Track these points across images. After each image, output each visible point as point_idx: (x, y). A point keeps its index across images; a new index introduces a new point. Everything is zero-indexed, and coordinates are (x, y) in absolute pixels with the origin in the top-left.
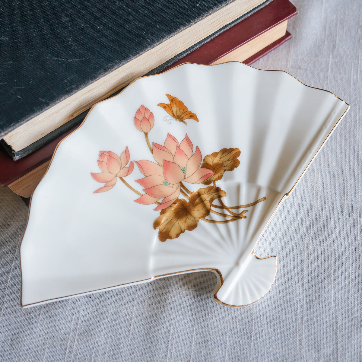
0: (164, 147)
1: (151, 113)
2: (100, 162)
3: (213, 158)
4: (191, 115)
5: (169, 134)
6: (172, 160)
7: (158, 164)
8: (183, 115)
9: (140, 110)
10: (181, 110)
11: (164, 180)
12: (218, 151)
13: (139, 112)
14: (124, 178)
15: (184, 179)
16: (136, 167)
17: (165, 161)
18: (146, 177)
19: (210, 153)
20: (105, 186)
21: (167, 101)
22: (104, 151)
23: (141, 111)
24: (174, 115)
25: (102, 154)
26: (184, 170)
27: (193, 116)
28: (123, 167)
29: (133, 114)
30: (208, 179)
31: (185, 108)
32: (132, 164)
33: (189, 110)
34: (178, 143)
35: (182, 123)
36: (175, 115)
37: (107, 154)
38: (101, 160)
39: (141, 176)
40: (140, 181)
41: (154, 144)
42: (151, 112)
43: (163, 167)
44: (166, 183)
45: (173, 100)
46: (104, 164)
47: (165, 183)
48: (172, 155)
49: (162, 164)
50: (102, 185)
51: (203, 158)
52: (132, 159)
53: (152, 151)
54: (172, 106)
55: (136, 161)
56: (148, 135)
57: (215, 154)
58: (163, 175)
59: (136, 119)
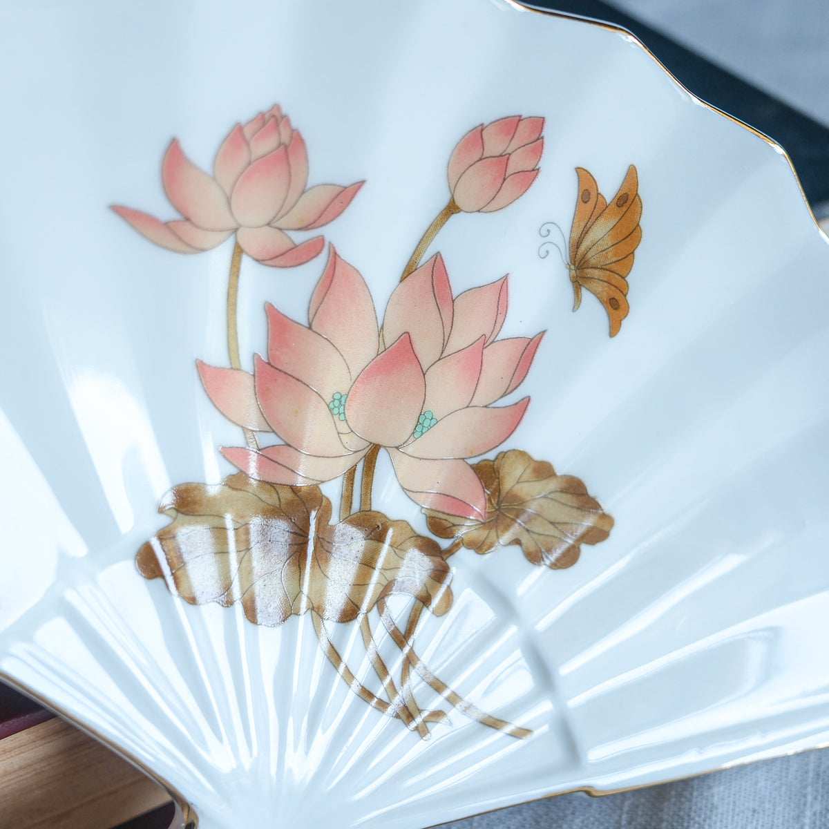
0: (453, 301)
1: (535, 171)
2: (237, 136)
3: (528, 474)
4: (618, 296)
5: (505, 280)
6: (425, 363)
7: (382, 328)
8: (597, 273)
9: (522, 125)
10: (610, 255)
11: (344, 390)
12: (561, 468)
13: (511, 124)
14: (247, 264)
15: (397, 448)
16: (317, 266)
17: (406, 341)
18: (310, 328)
19: (538, 454)
20: (166, 224)
21: (609, 188)
22: (285, 118)
23: (519, 129)
24: (576, 245)
25: (273, 119)
26: (422, 423)
27: (616, 306)
28: (281, 223)
29: (489, 113)
30: (452, 520)
31: (627, 258)
32: (315, 248)
33: (628, 279)
34: (495, 332)
35: (568, 288)
36: (583, 248)
37: (285, 138)
38: (247, 132)
39: (296, 310)
40: (277, 322)
41: (437, 259)
42: (540, 165)
43: (382, 349)
44: (338, 405)
45: (629, 202)
46: (243, 156)
47: (337, 403)
48: (444, 346)
49: (390, 337)
50: (165, 212)
51: (505, 447)
52: (332, 232)
53: (409, 271)
54: (605, 214)
55: (335, 253)
56: (454, 218)
57: (543, 470)
58: (354, 375)
59: (477, 136)
